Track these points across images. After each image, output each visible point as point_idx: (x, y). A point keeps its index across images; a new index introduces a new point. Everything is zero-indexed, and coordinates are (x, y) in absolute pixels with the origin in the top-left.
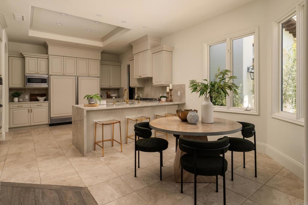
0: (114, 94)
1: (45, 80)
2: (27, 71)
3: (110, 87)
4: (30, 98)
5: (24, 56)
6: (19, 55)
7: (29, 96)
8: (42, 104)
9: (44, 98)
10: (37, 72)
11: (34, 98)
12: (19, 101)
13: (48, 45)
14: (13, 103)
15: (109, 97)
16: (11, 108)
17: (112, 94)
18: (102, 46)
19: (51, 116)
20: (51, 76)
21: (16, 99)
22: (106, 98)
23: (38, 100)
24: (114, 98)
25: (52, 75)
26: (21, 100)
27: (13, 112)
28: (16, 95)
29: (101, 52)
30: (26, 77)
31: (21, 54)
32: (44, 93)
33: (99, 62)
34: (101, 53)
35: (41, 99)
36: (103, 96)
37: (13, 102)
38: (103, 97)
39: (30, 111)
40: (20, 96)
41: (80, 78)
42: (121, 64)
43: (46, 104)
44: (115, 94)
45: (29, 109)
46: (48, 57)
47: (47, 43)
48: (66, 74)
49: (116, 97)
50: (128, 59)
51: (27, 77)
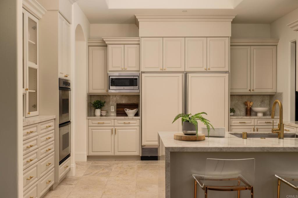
0: (261, 106)
1: (135, 81)
2: (110, 68)
3: (252, 93)
4: (117, 111)
5: (106, 43)
6: (101, 43)
7: (116, 107)
8: (131, 122)
9: (134, 111)
10: (123, 68)
11: (121, 110)
12: (101, 115)
13: (139, 20)
14: (94, 118)
15: (249, 112)
16: (89, 125)
17: (258, 107)
18: (233, 9)
19: (143, 144)
20: (142, 74)
21: (98, 112)
22: (245, 114)
23: (126, 115)
24: (260, 115)
25: (144, 72)
26: (104, 113)
27: (92, 131)
28: (98, 105)
29: (232, 20)
30: (109, 76)
31: (103, 40)
32: (135, 103)
33: (227, 41)
34: (232, 22)
35: (131, 112)
36: (236, 110)
37: (95, 116)
38: (238, 112)
39: (114, 132)
40: (103, 108)
41: (190, 75)
42: (278, 42)
43: (136, 121)
44: (264, 107)
45: (112, 129)
46: (139, 41)
47: (137, 17)
48: (167, 70)
49: (265, 114)
50: (292, 27)
51: (111, 77)
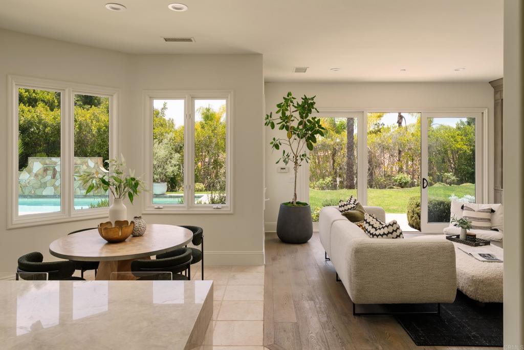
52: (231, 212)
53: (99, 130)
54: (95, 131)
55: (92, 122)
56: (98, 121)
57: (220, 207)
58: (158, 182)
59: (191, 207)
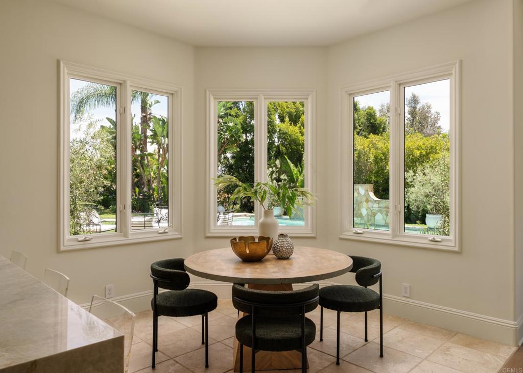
52: (456, 249)
53: (376, 157)
54: (372, 159)
55: (370, 150)
56: (376, 149)
57: (439, 240)
58: (432, 214)
59: (397, 236)
